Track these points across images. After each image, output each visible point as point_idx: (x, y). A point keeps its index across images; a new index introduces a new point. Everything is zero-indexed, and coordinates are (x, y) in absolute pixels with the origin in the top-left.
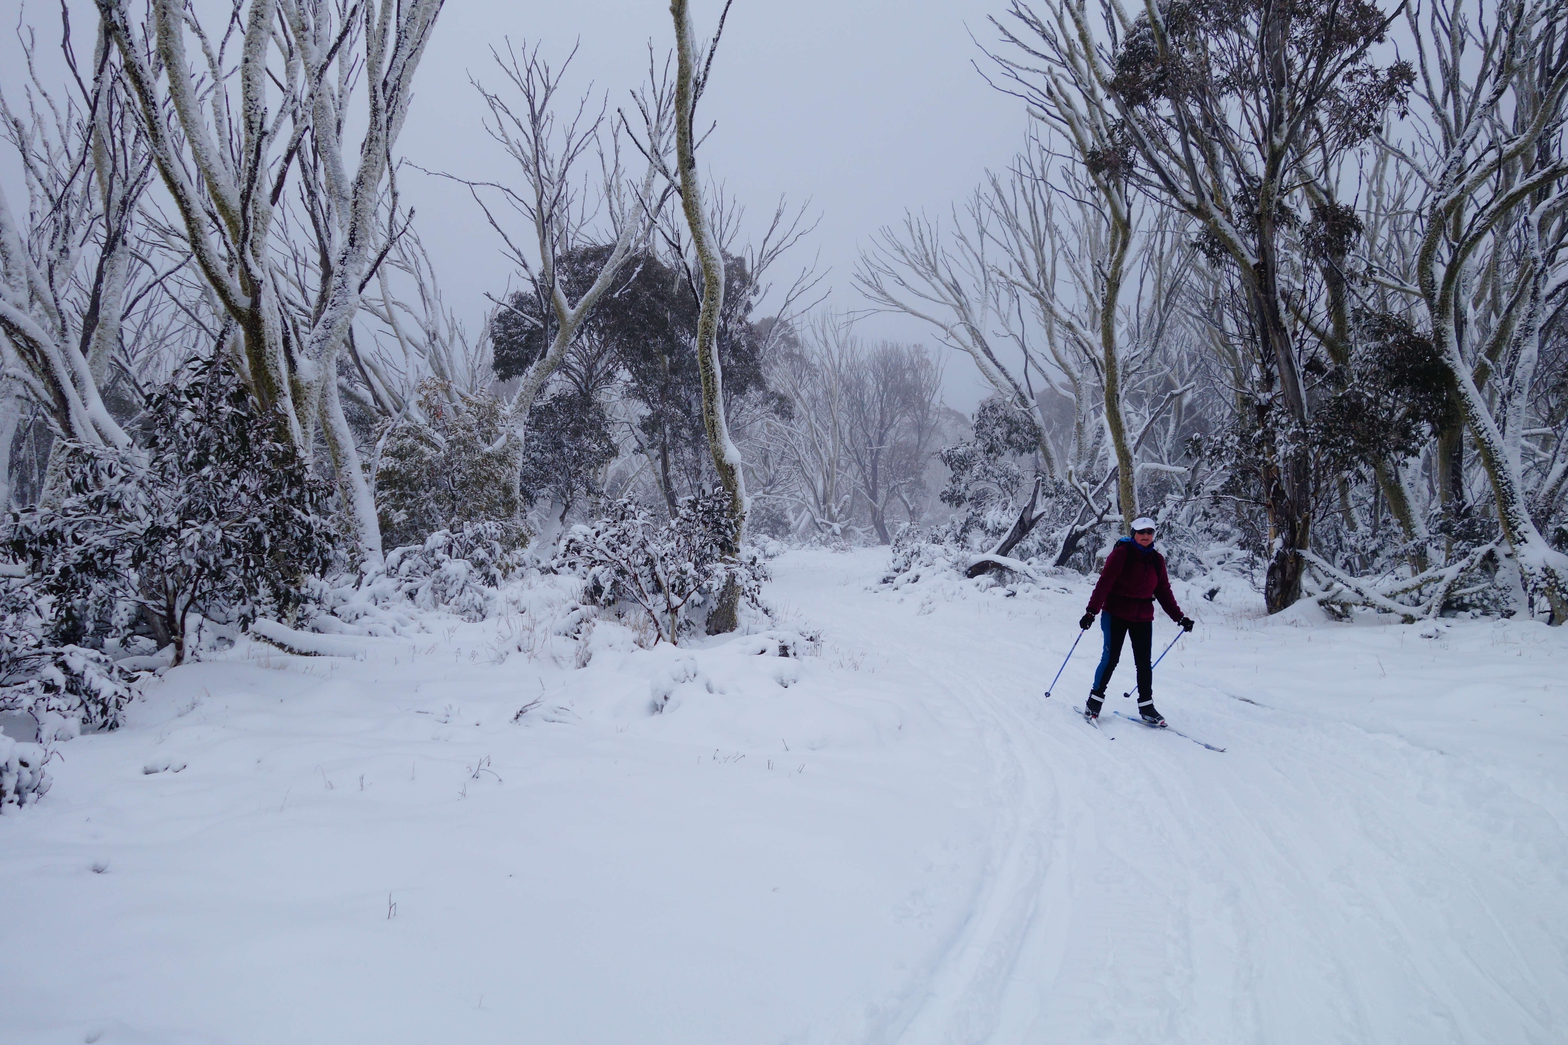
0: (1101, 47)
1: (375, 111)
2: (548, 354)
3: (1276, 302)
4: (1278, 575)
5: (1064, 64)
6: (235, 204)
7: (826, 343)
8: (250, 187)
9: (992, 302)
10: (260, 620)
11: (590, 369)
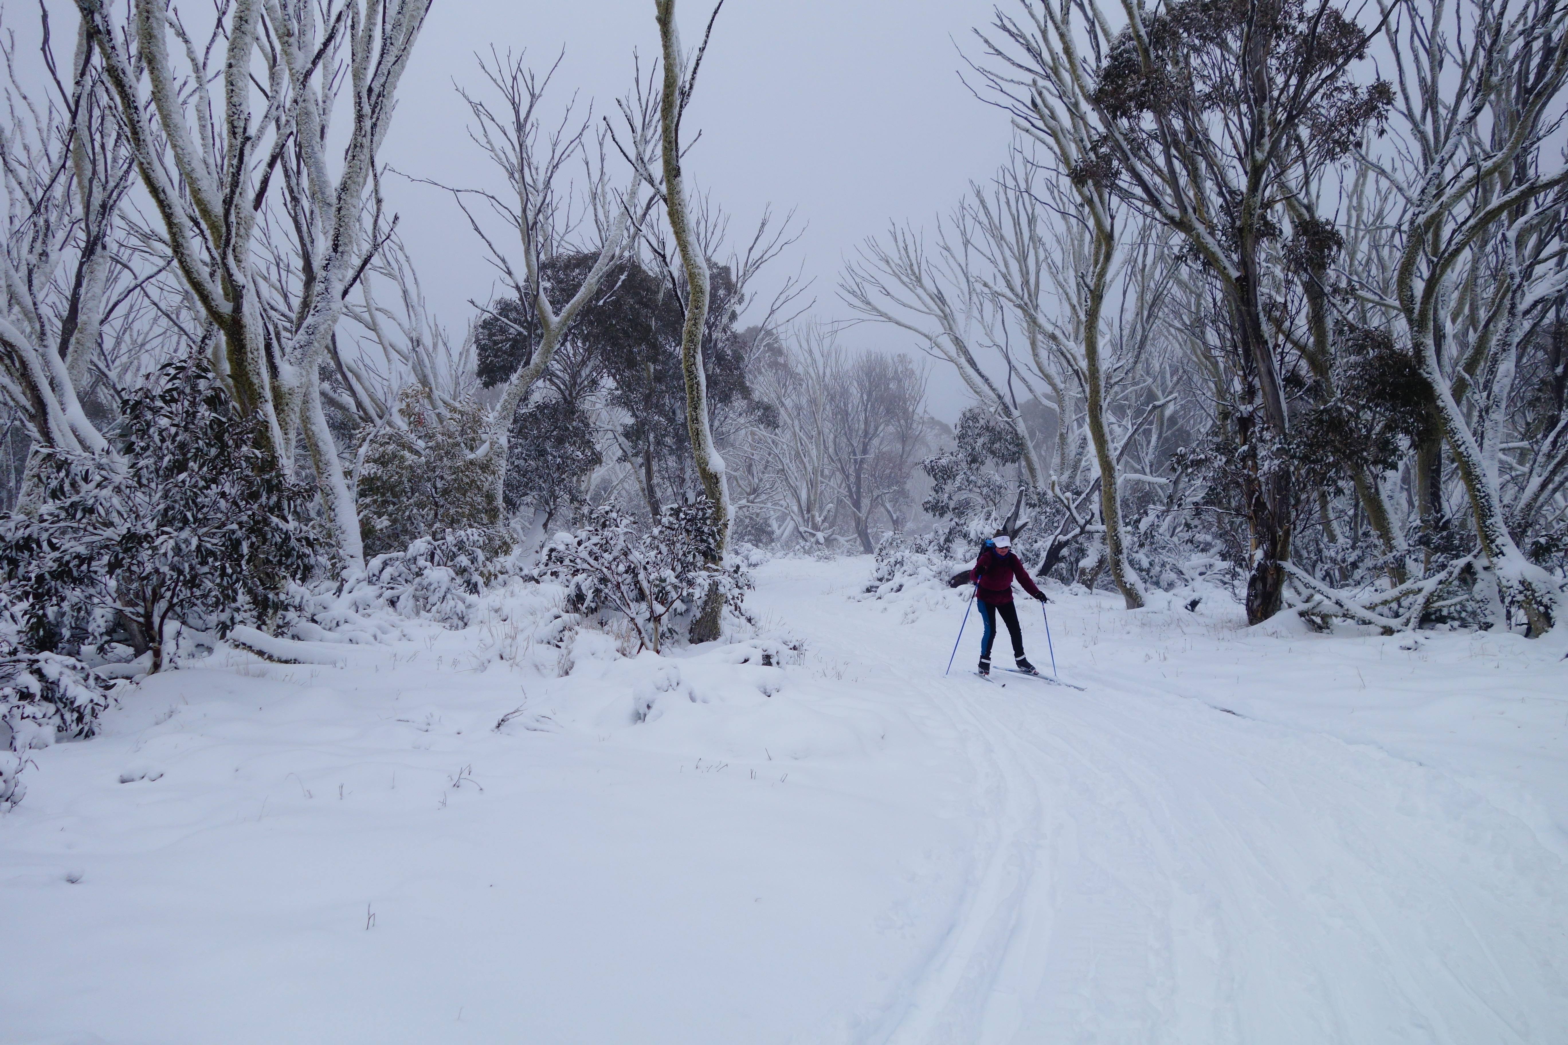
0: (1085, 61)
1: (360, 117)
2: (532, 362)
3: (1258, 314)
4: (1259, 586)
5: (1048, 77)
6: (218, 209)
7: (811, 352)
8: (233, 192)
9: (976, 313)
10: (238, 628)
11: (574, 376)
